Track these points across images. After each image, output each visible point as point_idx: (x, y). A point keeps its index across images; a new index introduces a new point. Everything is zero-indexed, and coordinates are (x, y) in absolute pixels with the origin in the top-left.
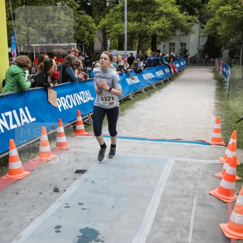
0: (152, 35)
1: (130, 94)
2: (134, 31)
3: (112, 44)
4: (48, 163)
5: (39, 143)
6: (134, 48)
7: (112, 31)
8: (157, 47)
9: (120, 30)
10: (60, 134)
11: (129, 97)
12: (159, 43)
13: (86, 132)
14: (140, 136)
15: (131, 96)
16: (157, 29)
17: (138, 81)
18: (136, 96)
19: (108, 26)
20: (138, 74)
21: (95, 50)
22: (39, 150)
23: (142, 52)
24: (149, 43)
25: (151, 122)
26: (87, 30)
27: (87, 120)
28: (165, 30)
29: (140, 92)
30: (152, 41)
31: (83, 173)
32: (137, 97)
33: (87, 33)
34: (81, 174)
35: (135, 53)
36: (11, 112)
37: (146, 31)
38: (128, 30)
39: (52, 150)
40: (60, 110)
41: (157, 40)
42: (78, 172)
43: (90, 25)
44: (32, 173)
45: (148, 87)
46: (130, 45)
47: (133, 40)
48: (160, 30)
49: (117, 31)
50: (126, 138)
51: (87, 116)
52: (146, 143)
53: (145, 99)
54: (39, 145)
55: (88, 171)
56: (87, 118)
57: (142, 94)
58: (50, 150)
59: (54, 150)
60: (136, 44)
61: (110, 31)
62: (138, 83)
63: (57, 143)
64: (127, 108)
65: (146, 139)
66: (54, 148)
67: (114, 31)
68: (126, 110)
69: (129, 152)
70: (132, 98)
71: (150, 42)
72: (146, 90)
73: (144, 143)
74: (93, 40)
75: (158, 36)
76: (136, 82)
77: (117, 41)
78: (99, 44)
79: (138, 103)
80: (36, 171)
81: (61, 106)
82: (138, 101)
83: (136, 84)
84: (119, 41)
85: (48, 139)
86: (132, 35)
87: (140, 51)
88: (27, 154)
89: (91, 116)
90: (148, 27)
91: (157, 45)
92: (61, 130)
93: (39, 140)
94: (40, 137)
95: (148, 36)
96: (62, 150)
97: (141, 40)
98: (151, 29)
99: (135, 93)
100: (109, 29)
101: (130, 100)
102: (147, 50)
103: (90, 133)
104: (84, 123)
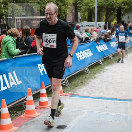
0: (119, 8)
1: (100, 60)
2: (102, 4)
3: (82, 16)
4: (34, 120)
5: (25, 102)
6: (102, 19)
7: (83, 5)
8: (122, 18)
9: (90, 4)
10: (42, 95)
11: (99, 63)
12: (124, 15)
13: (64, 93)
14: (111, 96)
15: (101, 62)
16: (122, 3)
17: (107, 48)
18: (105, 61)
19: (80, 1)
20: (107, 43)
21: (67, 21)
22: (25, 109)
23: (109, 23)
24: (115, 15)
25: (119, 84)
26: (63, 5)
27: (64, 82)
28: (130, 3)
29: (108, 58)
30: (117, 13)
31: (64, 129)
32: (106, 63)
33: (63, 8)
34: (62, 129)
35: (102, 24)
36: (1, 76)
37: (113, 4)
38: (97, 4)
39: (36, 109)
40: (42, 74)
41: (122, 12)
42: (59, 127)
43: (66, 1)
44: (20, 128)
45: (115, 54)
46: (98, 17)
47: (101, 13)
48: (125, 3)
49: (87, 5)
50: (99, 98)
51: (64, 79)
52: (116, 102)
53: (113, 64)
54: (25, 104)
55: (68, 126)
56: (64, 81)
57: (110, 60)
58: (34, 108)
59: (37, 109)
60: (103, 16)
61: (81, 5)
62: (107, 50)
63: (40, 102)
64: (98, 72)
65: (116, 99)
66: (38, 107)
67: (85, 5)
68: (97, 74)
69: (102, 110)
70: (101, 64)
71: (116, 13)
72: (113, 56)
73: (114, 102)
74: (66, 13)
75: (123, 9)
76: (105, 50)
77: (86, 14)
78: (71, 16)
79: (107, 67)
80: (24, 126)
81: (42, 70)
82: (107, 66)
83: (104, 51)
84: (89, 14)
85: (33, 99)
86: (100, 8)
87: (107, 22)
88: (15, 112)
89: (68, 79)
90: (115, 1)
91: (122, 16)
92: (44, 91)
93: (25, 100)
94: (25, 98)
95: (115, 9)
96: (45, 108)
97: (108, 12)
98: (117, 3)
99: (104, 59)
100: (80, 3)
101: (100, 65)
102: (112, 21)
103: (68, 94)
104: (62, 85)
